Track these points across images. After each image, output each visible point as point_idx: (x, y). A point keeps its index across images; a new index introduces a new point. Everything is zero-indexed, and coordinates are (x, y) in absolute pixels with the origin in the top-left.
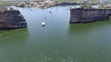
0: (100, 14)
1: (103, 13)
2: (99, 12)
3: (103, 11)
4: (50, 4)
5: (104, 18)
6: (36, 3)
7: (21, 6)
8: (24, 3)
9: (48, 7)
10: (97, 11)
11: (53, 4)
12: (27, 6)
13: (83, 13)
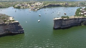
0: (75, 21)
1: (77, 21)
2: (75, 20)
3: (78, 19)
4: (40, 6)
5: (78, 24)
6: (29, 5)
7: (18, 8)
8: (20, 5)
9: (38, 10)
10: (73, 20)
11: (42, 6)
12: (22, 7)
13: (63, 22)
